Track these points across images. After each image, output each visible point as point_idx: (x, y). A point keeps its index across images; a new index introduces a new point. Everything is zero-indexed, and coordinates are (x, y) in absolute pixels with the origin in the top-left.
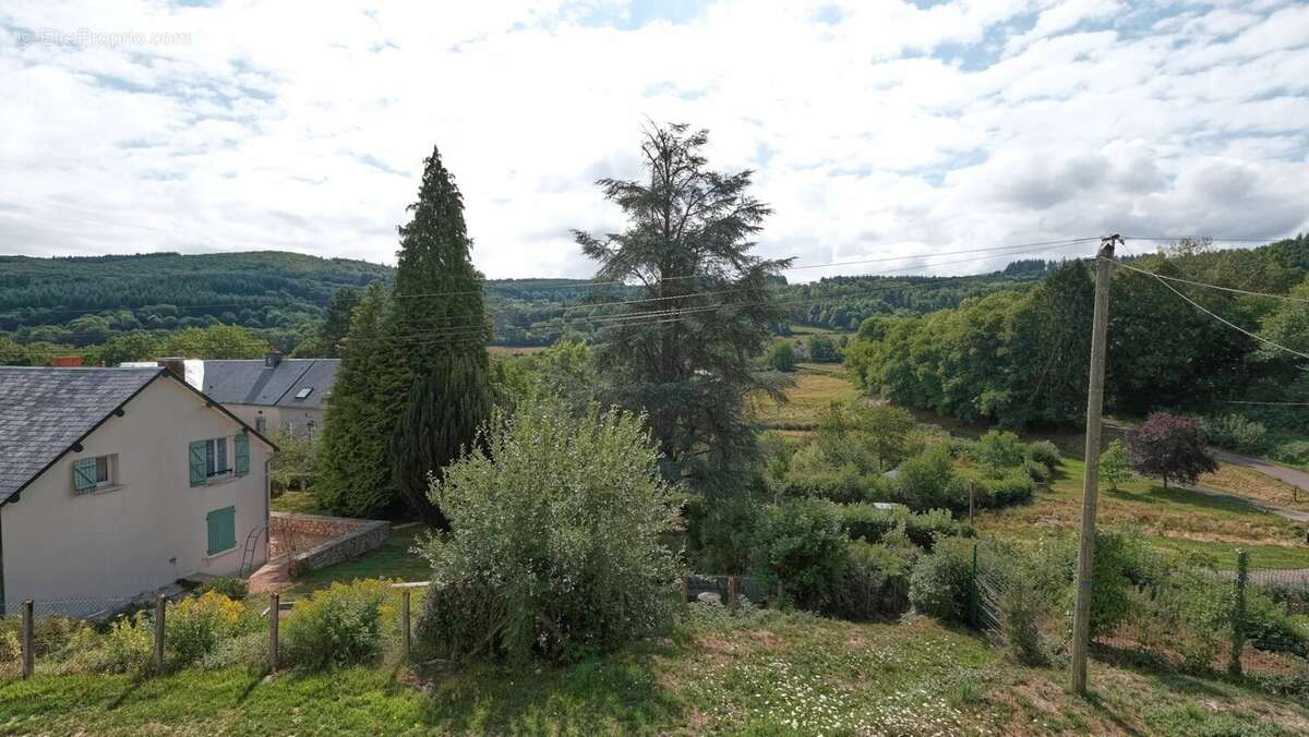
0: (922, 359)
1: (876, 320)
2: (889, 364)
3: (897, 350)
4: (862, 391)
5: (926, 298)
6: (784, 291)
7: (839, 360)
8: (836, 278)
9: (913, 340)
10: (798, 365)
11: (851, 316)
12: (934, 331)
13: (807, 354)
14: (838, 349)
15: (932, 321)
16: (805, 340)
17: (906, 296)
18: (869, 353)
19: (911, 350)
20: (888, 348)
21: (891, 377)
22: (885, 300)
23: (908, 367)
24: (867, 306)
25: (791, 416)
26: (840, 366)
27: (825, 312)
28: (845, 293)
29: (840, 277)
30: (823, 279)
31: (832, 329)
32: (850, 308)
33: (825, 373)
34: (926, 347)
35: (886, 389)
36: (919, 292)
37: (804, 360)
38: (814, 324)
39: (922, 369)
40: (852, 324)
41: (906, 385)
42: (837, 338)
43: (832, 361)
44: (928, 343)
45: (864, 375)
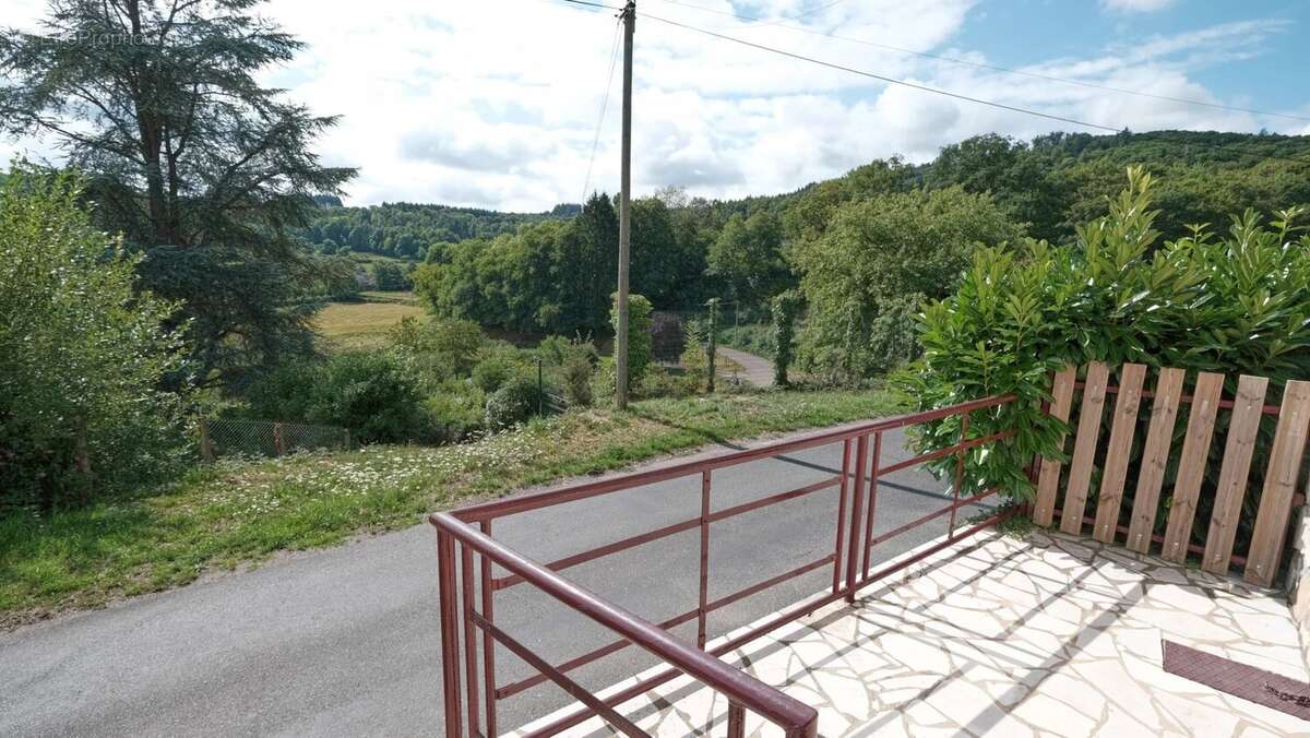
0: (490, 278)
1: (444, 247)
2: (459, 285)
3: (465, 271)
4: (434, 316)
5: (489, 230)
6: (339, 213)
7: (408, 287)
8: (399, 204)
9: (480, 261)
10: (362, 294)
11: (418, 245)
12: (497, 253)
13: (372, 282)
14: (407, 276)
15: (496, 244)
16: (369, 267)
17: (470, 228)
18: (439, 277)
19: (478, 271)
20: (457, 269)
21: (462, 298)
22: (451, 230)
23: (477, 287)
24: (434, 235)
25: (359, 345)
26: (410, 293)
27: (389, 239)
28: (409, 219)
29: (403, 203)
30: (384, 204)
31: (399, 258)
32: (416, 237)
33: (395, 301)
34: (493, 268)
35: (457, 310)
36: (482, 224)
37: (369, 288)
38: (379, 252)
39: (489, 289)
40: (419, 254)
41: (476, 305)
42: (405, 266)
43: (400, 289)
44: (494, 264)
45: (434, 299)
